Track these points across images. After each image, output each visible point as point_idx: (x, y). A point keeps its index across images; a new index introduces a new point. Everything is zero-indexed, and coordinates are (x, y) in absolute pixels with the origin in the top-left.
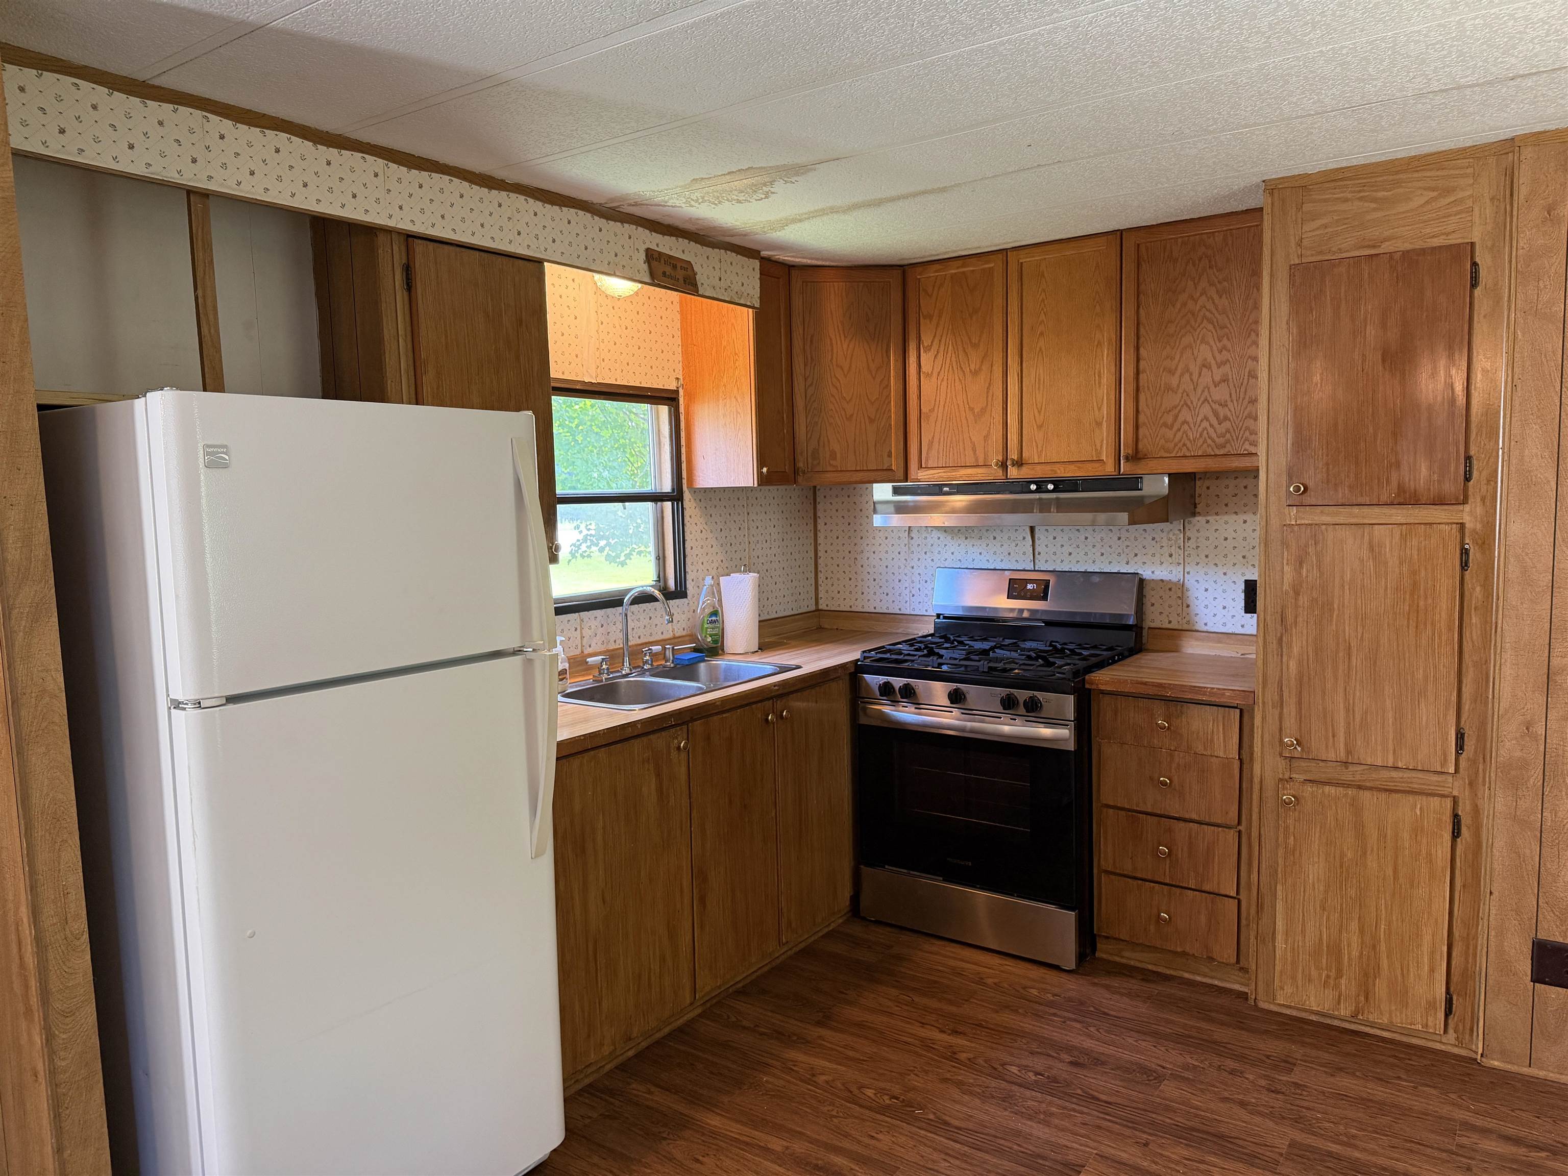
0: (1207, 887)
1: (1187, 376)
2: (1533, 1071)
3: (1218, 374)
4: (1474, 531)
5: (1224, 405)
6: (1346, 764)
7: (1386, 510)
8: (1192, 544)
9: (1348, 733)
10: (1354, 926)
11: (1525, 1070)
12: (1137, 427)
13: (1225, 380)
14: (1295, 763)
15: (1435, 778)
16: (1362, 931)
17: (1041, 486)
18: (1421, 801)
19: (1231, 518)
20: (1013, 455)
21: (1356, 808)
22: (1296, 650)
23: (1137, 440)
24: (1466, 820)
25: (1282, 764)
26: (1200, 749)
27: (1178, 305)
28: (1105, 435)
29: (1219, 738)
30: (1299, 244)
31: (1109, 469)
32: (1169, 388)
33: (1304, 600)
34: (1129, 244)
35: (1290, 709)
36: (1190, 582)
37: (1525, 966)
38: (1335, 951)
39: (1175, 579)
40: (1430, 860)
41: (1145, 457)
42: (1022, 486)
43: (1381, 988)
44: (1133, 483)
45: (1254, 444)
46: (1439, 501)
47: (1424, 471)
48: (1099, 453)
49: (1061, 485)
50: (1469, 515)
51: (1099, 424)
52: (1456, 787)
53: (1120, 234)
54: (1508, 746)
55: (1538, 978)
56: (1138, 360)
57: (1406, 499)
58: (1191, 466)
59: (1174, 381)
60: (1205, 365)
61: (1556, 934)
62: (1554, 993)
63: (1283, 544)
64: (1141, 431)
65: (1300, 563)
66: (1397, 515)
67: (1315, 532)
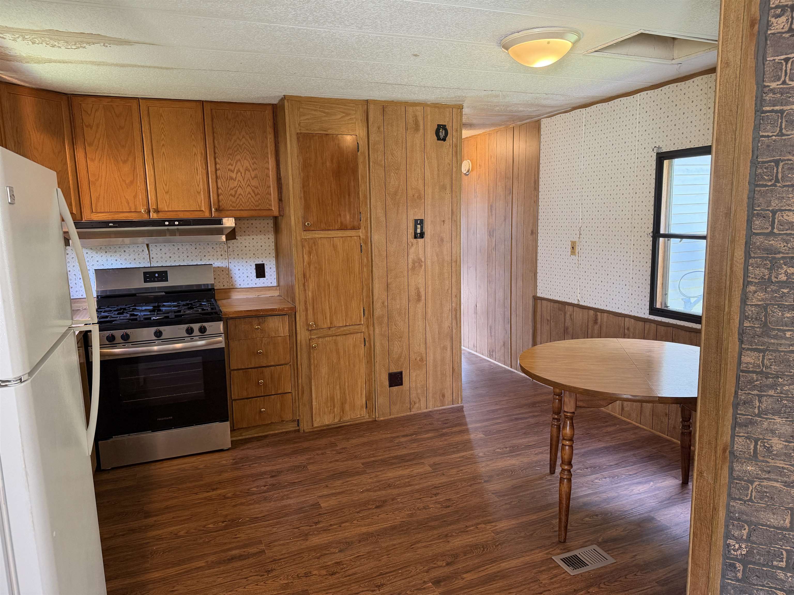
0: (280, 392)
1: (239, 173)
2: (392, 416)
3: (253, 174)
4: (363, 239)
5: (257, 188)
6: (329, 328)
7: (336, 232)
8: (231, 249)
9: (330, 316)
10: (338, 387)
11: (390, 417)
12: (218, 195)
13: (256, 177)
14: (313, 332)
15: (357, 327)
16: (340, 388)
17: (172, 223)
18: (355, 336)
19: (247, 237)
20: (152, 206)
21: (336, 343)
22: (311, 287)
23: (219, 201)
24: (367, 339)
25: (307, 333)
26: (273, 335)
27: (233, 141)
28: (202, 197)
29: (281, 329)
30: (299, 124)
31: (207, 215)
32: (231, 178)
33: (312, 267)
34: (207, 108)
35: (310, 311)
36: (231, 266)
37: (387, 383)
38: (332, 399)
39: (224, 266)
40: (359, 355)
41: (223, 210)
42: (160, 223)
43: (347, 407)
44: (219, 222)
45: (270, 205)
46: (353, 228)
47: (348, 217)
48: (200, 207)
49: (183, 222)
50: (361, 233)
51: (199, 193)
52: (363, 329)
53: (202, 103)
54: (378, 312)
55: (391, 386)
56: (216, 164)
57: (343, 228)
58: (245, 214)
59: (234, 175)
60: (247, 169)
61: (394, 370)
62: (395, 389)
63: (303, 246)
64: (221, 197)
65: (310, 253)
66: (340, 233)
67: (314, 241)
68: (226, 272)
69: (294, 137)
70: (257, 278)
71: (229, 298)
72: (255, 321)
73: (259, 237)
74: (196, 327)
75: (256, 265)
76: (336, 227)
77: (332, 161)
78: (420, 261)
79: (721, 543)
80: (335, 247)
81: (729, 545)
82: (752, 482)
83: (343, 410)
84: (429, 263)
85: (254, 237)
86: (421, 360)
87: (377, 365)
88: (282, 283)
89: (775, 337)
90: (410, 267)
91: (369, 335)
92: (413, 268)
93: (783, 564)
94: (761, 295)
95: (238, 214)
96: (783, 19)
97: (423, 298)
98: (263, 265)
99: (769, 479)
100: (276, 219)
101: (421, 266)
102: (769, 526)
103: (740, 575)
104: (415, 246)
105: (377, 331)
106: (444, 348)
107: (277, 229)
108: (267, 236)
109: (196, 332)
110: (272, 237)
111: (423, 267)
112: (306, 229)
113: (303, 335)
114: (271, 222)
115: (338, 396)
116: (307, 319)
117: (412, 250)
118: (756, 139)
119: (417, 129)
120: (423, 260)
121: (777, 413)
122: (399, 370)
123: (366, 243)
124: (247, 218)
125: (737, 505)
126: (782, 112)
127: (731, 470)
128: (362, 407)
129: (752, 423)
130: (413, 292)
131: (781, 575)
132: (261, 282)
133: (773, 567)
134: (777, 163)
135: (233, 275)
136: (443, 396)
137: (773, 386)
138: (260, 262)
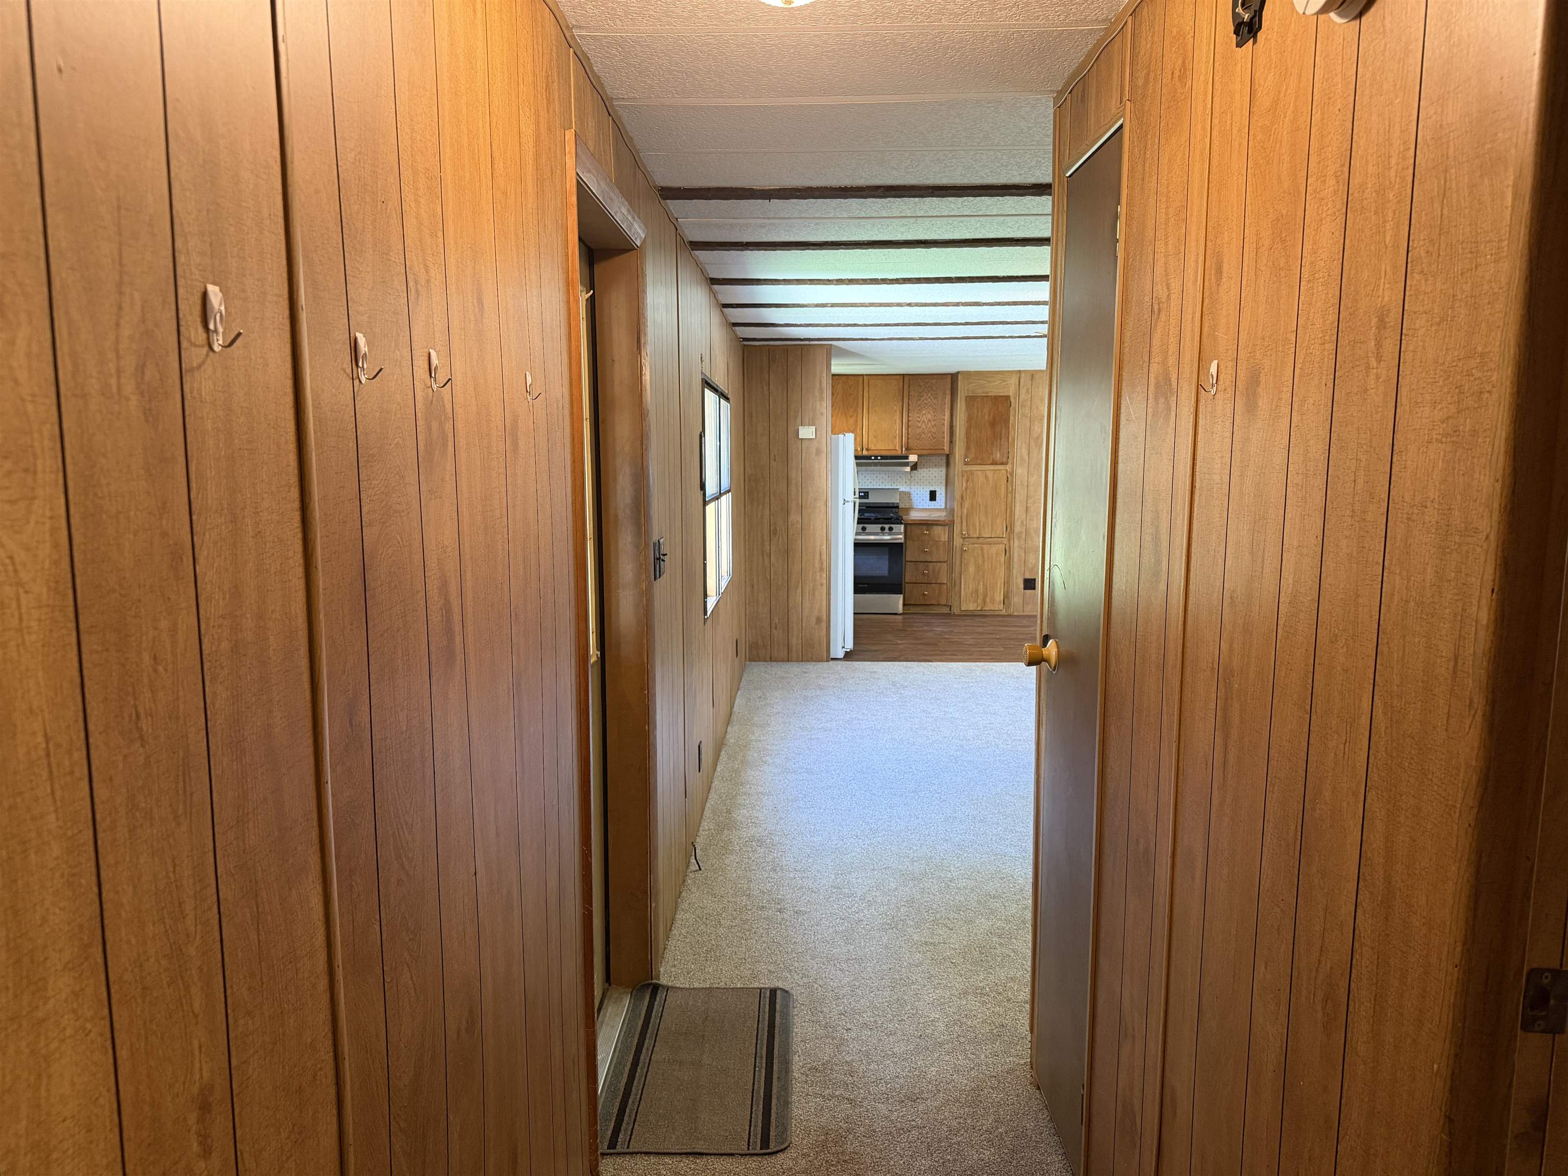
0: (938, 582)
1: (924, 423)
2: (1024, 614)
3: (933, 423)
4: (1009, 472)
5: (935, 433)
6: (978, 538)
7: (988, 466)
8: (913, 478)
9: (980, 529)
10: (981, 583)
11: (1020, 614)
12: (908, 439)
13: (935, 425)
14: (965, 540)
15: (1000, 539)
16: (983, 584)
17: (876, 458)
18: (997, 546)
19: (925, 470)
20: (865, 446)
21: (982, 549)
22: (966, 506)
23: (908, 443)
24: (1007, 550)
25: (961, 540)
26: (937, 539)
27: (921, 400)
28: (897, 440)
29: (942, 536)
30: (969, 389)
31: (899, 453)
32: (918, 427)
33: (968, 491)
34: (906, 379)
35: (964, 523)
36: (912, 491)
37: (1022, 586)
38: (977, 591)
39: (907, 490)
40: (1000, 561)
41: (910, 449)
42: (869, 458)
43: (988, 600)
44: (907, 458)
45: (944, 446)
46: (1002, 464)
47: (998, 455)
48: (895, 447)
49: (883, 457)
50: (1008, 467)
51: (895, 437)
52: (1005, 541)
53: (904, 375)
54: (1017, 529)
55: (1025, 589)
56: (908, 417)
57: (994, 463)
58: (925, 452)
59: (920, 425)
60: (929, 420)
61: (1028, 576)
62: (1029, 591)
63: (963, 476)
64: (910, 440)
65: (967, 481)
66: (992, 467)
67: (972, 472)
68: (908, 494)
69: (963, 400)
70: (930, 501)
71: (908, 514)
72: (925, 527)
73: (934, 469)
74: (887, 526)
75: (930, 491)
76: (989, 463)
77: (989, 415)
80: (986, 477)
83: (984, 602)
85: (931, 469)
87: (1015, 571)
88: (948, 507)
91: (1010, 547)
95: (920, 452)
98: (935, 491)
100: (948, 456)
105: (1016, 544)
107: (948, 465)
108: (940, 469)
109: (887, 530)
110: (944, 470)
112: (966, 464)
113: (958, 541)
114: (944, 459)
115: (981, 591)
116: (961, 530)
122: (1033, 577)
123: (1012, 475)
124: (927, 455)
128: (1000, 602)
132: (933, 505)
135: (913, 498)
138: (933, 489)
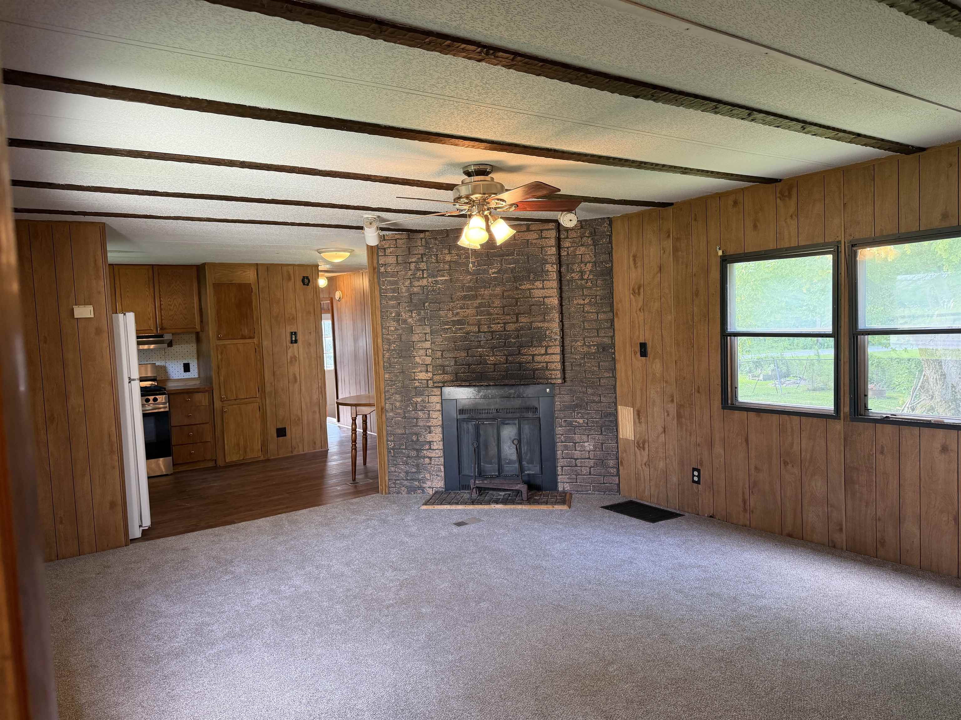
0: (202, 441)
1: (175, 307)
2: (280, 456)
3: (184, 306)
4: (257, 344)
5: (186, 315)
6: (236, 400)
7: (239, 340)
8: (167, 354)
9: (236, 392)
10: (242, 437)
11: (277, 457)
12: (162, 320)
13: (186, 308)
14: (224, 402)
15: (254, 399)
16: (243, 438)
18: (253, 404)
19: (178, 346)
21: (240, 409)
22: (223, 374)
23: (162, 324)
24: (261, 407)
25: (221, 403)
26: (199, 405)
27: (171, 287)
28: (151, 322)
29: (203, 401)
30: (215, 278)
31: (156, 332)
32: (170, 310)
33: (223, 362)
34: (156, 269)
35: (222, 389)
36: (167, 365)
37: (275, 435)
38: (238, 445)
39: (163, 365)
40: (256, 417)
41: (165, 329)
43: (248, 450)
44: (161, 336)
45: (195, 325)
46: (250, 338)
47: (246, 331)
48: (150, 327)
50: (255, 341)
51: (150, 319)
52: (258, 400)
53: (153, 265)
54: (268, 389)
55: (278, 436)
56: (160, 301)
57: (244, 337)
58: (178, 331)
59: (172, 308)
60: (180, 304)
61: (280, 426)
62: (281, 438)
63: (217, 350)
64: (163, 321)
65: (222, 353)
66: (242, 341)
67: (225, 346)
68: (164, 369)
69: (212, 285)
70: (184, 372)
71: (165, 385)
72: (185, 395)
73: (187, 345)
74: (151, 398)
75: (184, 364)
76: (239, 338)
77: (235, 299)
78: (295, 357)
79: (385, 443)
80: (238, 350)
81: (388, 444)
82: (392, 419)
83: (245, 452)
84: (301, 358)
85: (183, 346)
86: (299, 420)
87: (268, 423)
88: (201, 376)
89: (393, 368)
90: (289, 361)
91: (262, 404)
92: (291, 362)
93: (404, 447)
94: (387, 354)
95: (173, 331)
96: (383, 268)
97: (298, 380)
98: (189, 364)
99: (397, 417)
100: (197, 334)
101: (296, 360)
102: (399, 434)
103: (392, 454)
104: (291, 348)
105: (267, 402)
106: (314, 412)
107: (198, 340)
108: (192, 345)
109: (151, 402)
110: (195, 346)
111: (298, 361)
112: (219, 339)
113: (218, 404)
114: (194, 337)
115: (242, 443)
116: (220, 394)
117: (290, 351)
118: (381, 304)
119: (290, 279)
120: (297, 356)
121: (396, 393)
122: (284, 427)
123: (259, 347)
124: (179, 334)
125: (389, 428)
126: (386, 296)
127: (386, 416)
128: (259, 450)
129: (390, 398)
130: (291, 377)
131: (404, 451)
132: (187, 375)
133: (401, 449)
134: (387, 311)
135: (168, 371)
136: (315, 443)
137: (394, 385)
138: (186, 362)
